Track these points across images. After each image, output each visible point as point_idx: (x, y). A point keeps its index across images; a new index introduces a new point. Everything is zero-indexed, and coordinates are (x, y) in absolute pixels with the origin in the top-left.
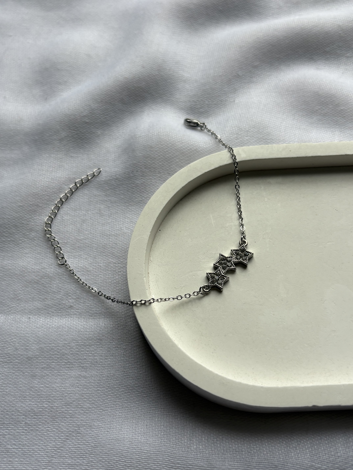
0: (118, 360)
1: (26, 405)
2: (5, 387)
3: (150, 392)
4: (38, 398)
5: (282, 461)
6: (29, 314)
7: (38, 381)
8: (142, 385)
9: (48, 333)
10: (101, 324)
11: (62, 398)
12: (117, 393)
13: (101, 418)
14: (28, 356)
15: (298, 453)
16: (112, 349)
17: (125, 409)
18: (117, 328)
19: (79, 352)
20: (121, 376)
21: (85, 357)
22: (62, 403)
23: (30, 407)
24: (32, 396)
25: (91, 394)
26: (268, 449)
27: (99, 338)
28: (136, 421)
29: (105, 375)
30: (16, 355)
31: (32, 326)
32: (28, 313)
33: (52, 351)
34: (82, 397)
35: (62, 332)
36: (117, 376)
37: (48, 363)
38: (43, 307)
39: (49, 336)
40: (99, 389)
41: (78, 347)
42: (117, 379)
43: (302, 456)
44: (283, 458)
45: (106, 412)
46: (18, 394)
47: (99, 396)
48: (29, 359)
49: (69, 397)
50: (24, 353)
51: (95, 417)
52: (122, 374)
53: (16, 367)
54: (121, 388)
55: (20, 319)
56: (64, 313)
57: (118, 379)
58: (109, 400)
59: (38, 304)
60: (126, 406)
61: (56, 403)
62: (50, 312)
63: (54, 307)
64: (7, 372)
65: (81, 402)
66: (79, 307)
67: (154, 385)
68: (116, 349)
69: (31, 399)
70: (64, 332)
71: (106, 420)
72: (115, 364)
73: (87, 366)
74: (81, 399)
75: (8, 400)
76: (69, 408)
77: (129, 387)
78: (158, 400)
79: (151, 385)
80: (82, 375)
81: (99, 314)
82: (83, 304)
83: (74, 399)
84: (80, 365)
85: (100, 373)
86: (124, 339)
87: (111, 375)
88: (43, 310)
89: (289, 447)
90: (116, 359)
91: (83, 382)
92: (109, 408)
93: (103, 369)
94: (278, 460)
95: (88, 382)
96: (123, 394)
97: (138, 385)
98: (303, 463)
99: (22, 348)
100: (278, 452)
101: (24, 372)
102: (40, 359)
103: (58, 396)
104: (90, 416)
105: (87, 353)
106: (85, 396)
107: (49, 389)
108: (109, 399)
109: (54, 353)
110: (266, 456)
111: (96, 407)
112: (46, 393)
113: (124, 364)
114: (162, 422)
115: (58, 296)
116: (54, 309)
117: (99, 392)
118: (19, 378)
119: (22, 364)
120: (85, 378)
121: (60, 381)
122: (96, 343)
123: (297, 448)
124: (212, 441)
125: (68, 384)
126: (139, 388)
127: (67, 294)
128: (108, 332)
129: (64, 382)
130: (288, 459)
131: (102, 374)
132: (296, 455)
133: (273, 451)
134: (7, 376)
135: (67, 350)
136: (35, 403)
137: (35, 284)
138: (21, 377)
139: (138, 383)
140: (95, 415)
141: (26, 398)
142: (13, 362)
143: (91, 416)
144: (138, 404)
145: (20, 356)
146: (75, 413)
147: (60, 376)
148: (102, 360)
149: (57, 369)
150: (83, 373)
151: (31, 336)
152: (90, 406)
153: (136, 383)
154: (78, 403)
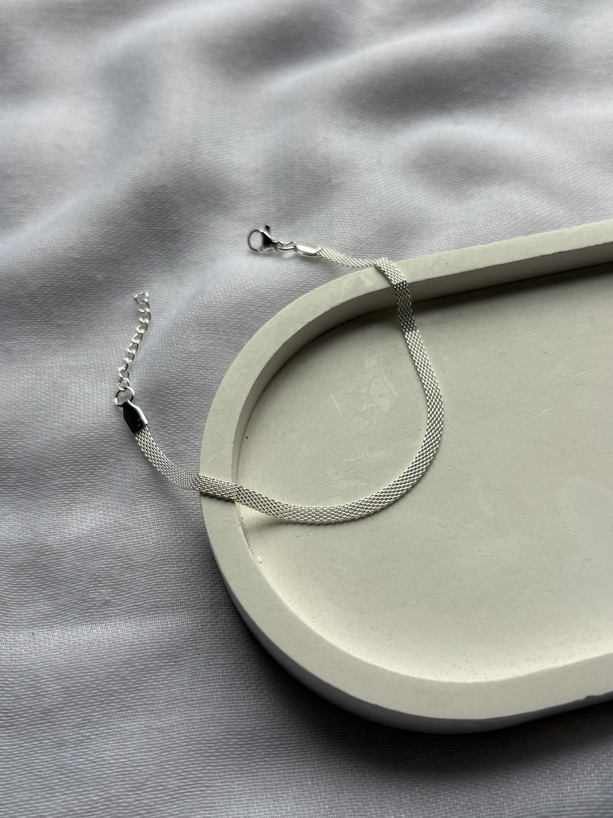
0: (216, 688)
1: (56, 803)
2: (8, 774)
3: (286, 735)
4: (77, 785)
5: (553, 804)
6: (30, 628)
7: (72, 752)
8: (269, 724)
9: (72, 657)
10: (171, 625)
11: (124, 778)
12: (225, 748)
13: (207, 802)
14: (43, 707)
15: (577, 783)
16: (200, 669)
17: (247, 777)
18: (202, 629)
19: (139, 684)
20: (227, 716)
21: (153, 693)
22: (125, 788)
23: (66, 807)
24: (65, 784)
25: (178, 759)
26: (524, 790)
27: (171, 653)
28: (272, 795)
29: (197, 719)
30: (20, 709)
31: (39, 648)
32: (27, 625)
33: (89, 691)
34: (162, 769)
35: (100, 650)
36: (219, 717)
37: (84, 715)
38: (54, 610)
39: (75, 663)
40: (191, 748)
41: (135, 675)
42: (220, 723)
43: (586, 788)
44: (553, 799)
45: (213, 790)
46: (36, 786)
47: (194, 761)
48: (46, 712)
49: (137, 773)
50: (34, 703)
51: (194, 803)
52: (228, 712)
53: (24, 732)
54: (232, 738)
55: (14, 639)
56: (96, 615)
57: (223, 722)
58: (214, 766)
59: (44, 607)
60: (247, 770)
61: (115, 789)
62: (69, 618)
63: (75, 607)
64: (8, 746)
65: (162, 779)
66: (122, 601)
67: (291, 721)
68: (208, 669)
69: (64, 791)
70: (104, 651)
71: (217, 805)
72: (211, 695)
73: (160, 708)
74: (161, 772)
75: (20, 800)
76: (141, 795)
77: (246, 733)
78: (303, 746)
79: (285, 722)
80: (153, 727)
81: (161, 607)
82: (127, 594)
83: (148, 774)
84: (147, 708)
85: (187, 718)
86: (219, 647)
87: (209, 718)
88: (55, 616)
89: (559, 777)
90: (210, 686)
91: (157, 739)
92: (216, 780)
93: (191, 710)
94: (546, 805)
95: (168, 739)
96: (236, 748)
97: (261, 726)
98: (591, 800)
99: (28, 693)
100: (543, 791)
101: (41, 740)
102: (68, 710)
103: (116, 775)
104: (184, 802)
105: (154, 683)
106: (168, 766)
107: (95, 764)
108: (213, 764)
109: (92, 693)
110: (523, 804)
111: (191, 783)
112: (91, 773)
113: (227, 694)
114: (321, 786)
115: (79, 585)
116: (76, 612)
117: (192, 753)
118: (34, 754)
119: (34, 725)
120: (159, 731)
121: (115, 746)
122: (167, 664)
123: (572, 776)
124: (421, 801)
125: (131, 747)
126: (265, 732)
127: (94, 578)
128: (187, 639)
129: (122, 747)
130: (563, 798)
131: (190, 720)
132: (575, 789)
133: (532, 792)
134: (9, 752)
135: (116, 684)
136: (73, 796)
137: (30, 568)
138: (37, 750)
139: (261, 723)
140: (193, 799)
141: (55, 789)
142: (16, 723)
143: (187, 802)
144: (270, 761)
145: (28, 710)
146: (155, 802)
147: (113, 735)
148: (184, 694)
149: (104, 723)
150: (155, 723)
151: (42, 668)
152: (180, 783)
153: (257, 724)
154: (157, 783)
